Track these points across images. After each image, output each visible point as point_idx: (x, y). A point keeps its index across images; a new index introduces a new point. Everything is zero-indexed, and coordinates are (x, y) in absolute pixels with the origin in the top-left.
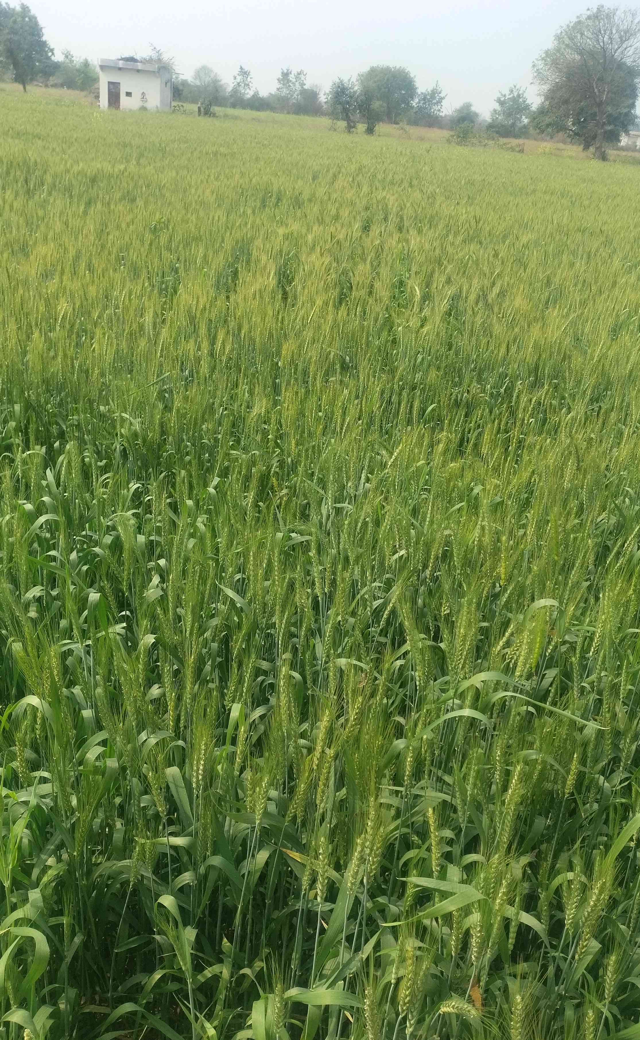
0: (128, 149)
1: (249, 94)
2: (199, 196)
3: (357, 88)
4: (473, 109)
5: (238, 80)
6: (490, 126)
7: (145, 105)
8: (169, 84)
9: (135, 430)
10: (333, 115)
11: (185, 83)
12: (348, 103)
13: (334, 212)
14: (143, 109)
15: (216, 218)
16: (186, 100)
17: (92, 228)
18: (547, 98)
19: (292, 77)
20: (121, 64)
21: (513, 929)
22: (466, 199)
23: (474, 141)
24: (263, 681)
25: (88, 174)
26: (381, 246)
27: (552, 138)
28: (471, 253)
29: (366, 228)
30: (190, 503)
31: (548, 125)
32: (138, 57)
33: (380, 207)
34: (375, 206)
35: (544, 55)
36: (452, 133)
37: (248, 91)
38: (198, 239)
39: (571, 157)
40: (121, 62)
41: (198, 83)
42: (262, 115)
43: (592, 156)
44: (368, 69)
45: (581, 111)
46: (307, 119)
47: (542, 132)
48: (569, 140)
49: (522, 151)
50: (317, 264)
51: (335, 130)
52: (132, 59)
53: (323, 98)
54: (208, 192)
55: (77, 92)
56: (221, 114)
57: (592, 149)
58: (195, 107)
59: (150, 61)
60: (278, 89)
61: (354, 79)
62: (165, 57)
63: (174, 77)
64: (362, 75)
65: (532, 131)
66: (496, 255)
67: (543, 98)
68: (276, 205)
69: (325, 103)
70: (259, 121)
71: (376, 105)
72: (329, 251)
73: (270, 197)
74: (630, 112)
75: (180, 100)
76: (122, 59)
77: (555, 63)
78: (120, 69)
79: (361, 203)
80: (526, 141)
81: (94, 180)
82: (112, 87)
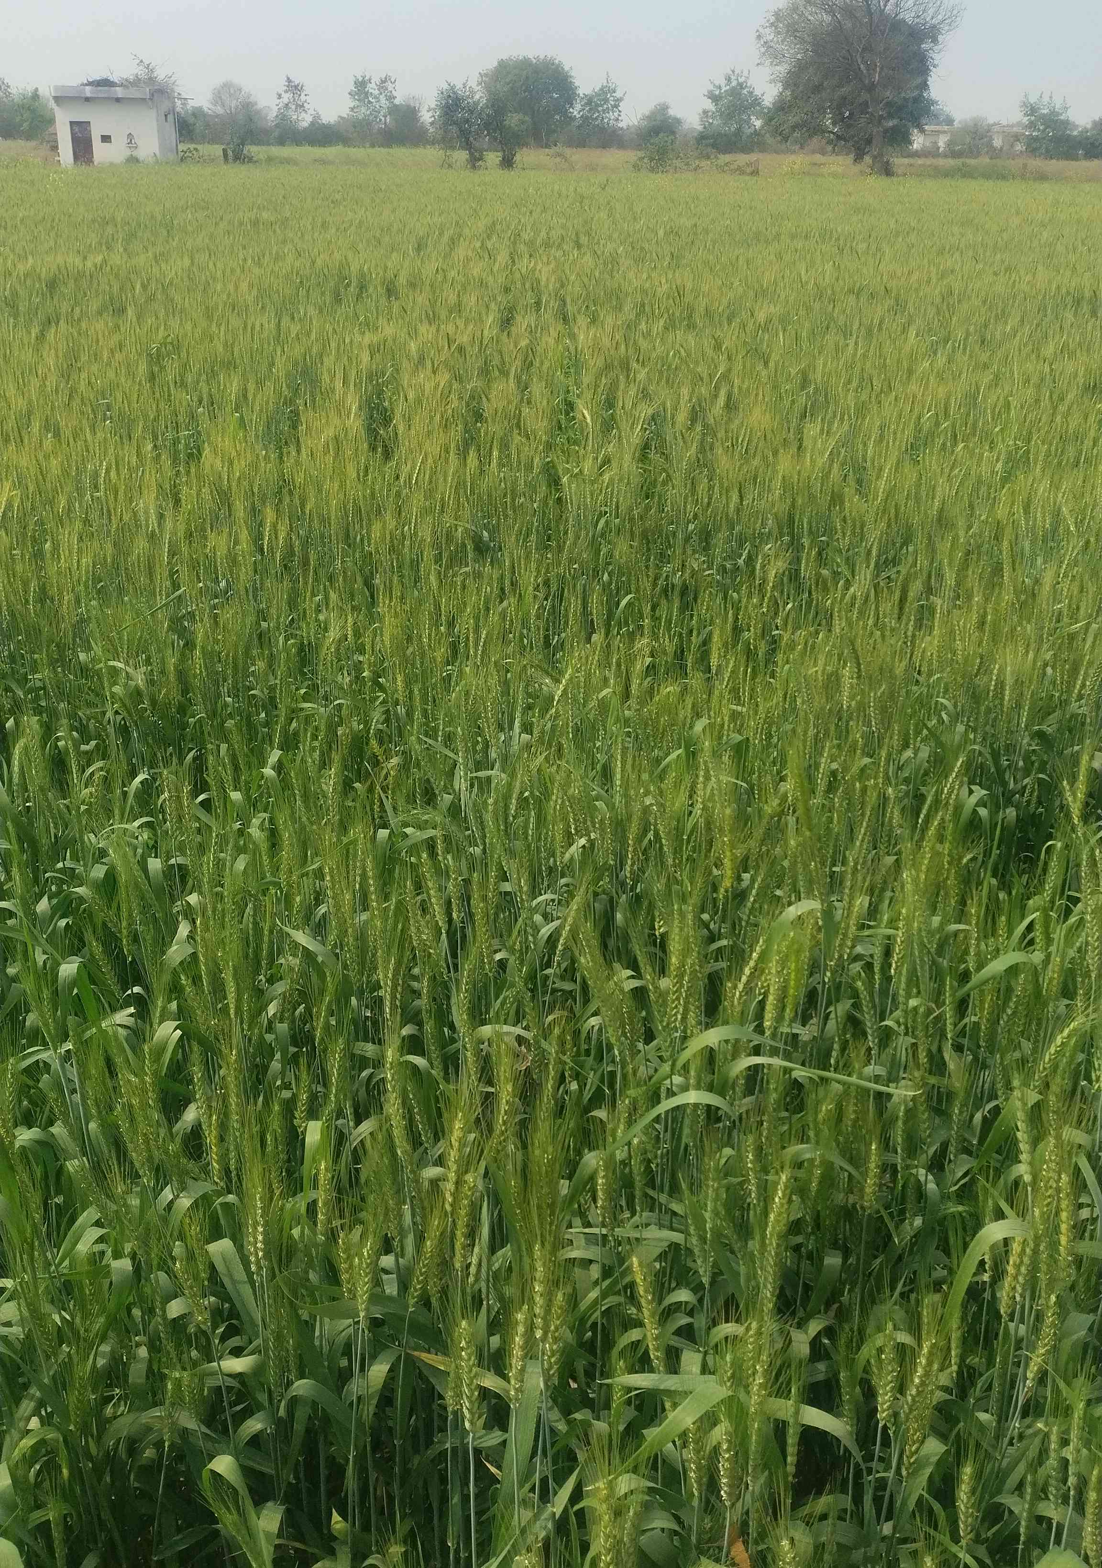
0: (110, 230)
1: (305, 120)
2: (229, 295)
3: (480, 96)
4: (671, 112)
5: (286, 100)
6: (702, 138)
7: (135, 154)
8: (170, 118)
9: (137, 687)
10: (446, 142)
11: (198, 113)
12: (467, 121)
13: (453, 299)
14: (133, 160)
15: (257, 328)
16: (203, 140)
17: (51, 362)
18: (786, 86)
19: (372, 88)
20: (88, 91)
21: (792, 1440)
22: (668, 259)
23: (677, 163)
24: (371, 1077)
25: (43, 276)
26: (531, 349)
27: (802, 148)
28: (677, 346)
29: (506, 322)
30: (236, 796)
31: (794, 128)
32: (115, 78)
33: (528, 285)
34: (519, 285)
35: (772, 19)
36: (640, 154)
37: (303, 115)
38: (230, 365)
39: (835, 175)
40: (88, 88)
41: (220, 110)
42: (330, 152)
43: (868, 170)
44: (495, 64)
45: (843, 102)
46: (400, 153)
47: (786, 139)
48: (830, 148)
49: (755, 173)
50: (428, 387)
51: (450, 166)
52: (105, 83)
53: (426, 117)
54: (244, 286)
55: (21, 143)
56: (261, 156)
57: (868, 159)
58: (217, 150)
59: (136, 82)
60: (352, 109)
61: (473, 83)
62: (161, 74)
63: (178, 103)
64: (486, 75)
65: (769, 139)
66: (718, 346)
67: (779, 87)
68: (359, 297)
69: (432, 124)
70: (323, 162)
71: (513, 120)
72: (446, 363)
73: (348, 285)
74: (921, 95)
75: (192, 140)
76: (90, 84)
77: (792, 30)
78: (87, 99)
79: (495, 281)
80: (760, 156)
81: (52, 285)
82: (76, 129)
